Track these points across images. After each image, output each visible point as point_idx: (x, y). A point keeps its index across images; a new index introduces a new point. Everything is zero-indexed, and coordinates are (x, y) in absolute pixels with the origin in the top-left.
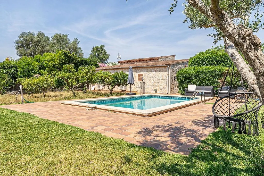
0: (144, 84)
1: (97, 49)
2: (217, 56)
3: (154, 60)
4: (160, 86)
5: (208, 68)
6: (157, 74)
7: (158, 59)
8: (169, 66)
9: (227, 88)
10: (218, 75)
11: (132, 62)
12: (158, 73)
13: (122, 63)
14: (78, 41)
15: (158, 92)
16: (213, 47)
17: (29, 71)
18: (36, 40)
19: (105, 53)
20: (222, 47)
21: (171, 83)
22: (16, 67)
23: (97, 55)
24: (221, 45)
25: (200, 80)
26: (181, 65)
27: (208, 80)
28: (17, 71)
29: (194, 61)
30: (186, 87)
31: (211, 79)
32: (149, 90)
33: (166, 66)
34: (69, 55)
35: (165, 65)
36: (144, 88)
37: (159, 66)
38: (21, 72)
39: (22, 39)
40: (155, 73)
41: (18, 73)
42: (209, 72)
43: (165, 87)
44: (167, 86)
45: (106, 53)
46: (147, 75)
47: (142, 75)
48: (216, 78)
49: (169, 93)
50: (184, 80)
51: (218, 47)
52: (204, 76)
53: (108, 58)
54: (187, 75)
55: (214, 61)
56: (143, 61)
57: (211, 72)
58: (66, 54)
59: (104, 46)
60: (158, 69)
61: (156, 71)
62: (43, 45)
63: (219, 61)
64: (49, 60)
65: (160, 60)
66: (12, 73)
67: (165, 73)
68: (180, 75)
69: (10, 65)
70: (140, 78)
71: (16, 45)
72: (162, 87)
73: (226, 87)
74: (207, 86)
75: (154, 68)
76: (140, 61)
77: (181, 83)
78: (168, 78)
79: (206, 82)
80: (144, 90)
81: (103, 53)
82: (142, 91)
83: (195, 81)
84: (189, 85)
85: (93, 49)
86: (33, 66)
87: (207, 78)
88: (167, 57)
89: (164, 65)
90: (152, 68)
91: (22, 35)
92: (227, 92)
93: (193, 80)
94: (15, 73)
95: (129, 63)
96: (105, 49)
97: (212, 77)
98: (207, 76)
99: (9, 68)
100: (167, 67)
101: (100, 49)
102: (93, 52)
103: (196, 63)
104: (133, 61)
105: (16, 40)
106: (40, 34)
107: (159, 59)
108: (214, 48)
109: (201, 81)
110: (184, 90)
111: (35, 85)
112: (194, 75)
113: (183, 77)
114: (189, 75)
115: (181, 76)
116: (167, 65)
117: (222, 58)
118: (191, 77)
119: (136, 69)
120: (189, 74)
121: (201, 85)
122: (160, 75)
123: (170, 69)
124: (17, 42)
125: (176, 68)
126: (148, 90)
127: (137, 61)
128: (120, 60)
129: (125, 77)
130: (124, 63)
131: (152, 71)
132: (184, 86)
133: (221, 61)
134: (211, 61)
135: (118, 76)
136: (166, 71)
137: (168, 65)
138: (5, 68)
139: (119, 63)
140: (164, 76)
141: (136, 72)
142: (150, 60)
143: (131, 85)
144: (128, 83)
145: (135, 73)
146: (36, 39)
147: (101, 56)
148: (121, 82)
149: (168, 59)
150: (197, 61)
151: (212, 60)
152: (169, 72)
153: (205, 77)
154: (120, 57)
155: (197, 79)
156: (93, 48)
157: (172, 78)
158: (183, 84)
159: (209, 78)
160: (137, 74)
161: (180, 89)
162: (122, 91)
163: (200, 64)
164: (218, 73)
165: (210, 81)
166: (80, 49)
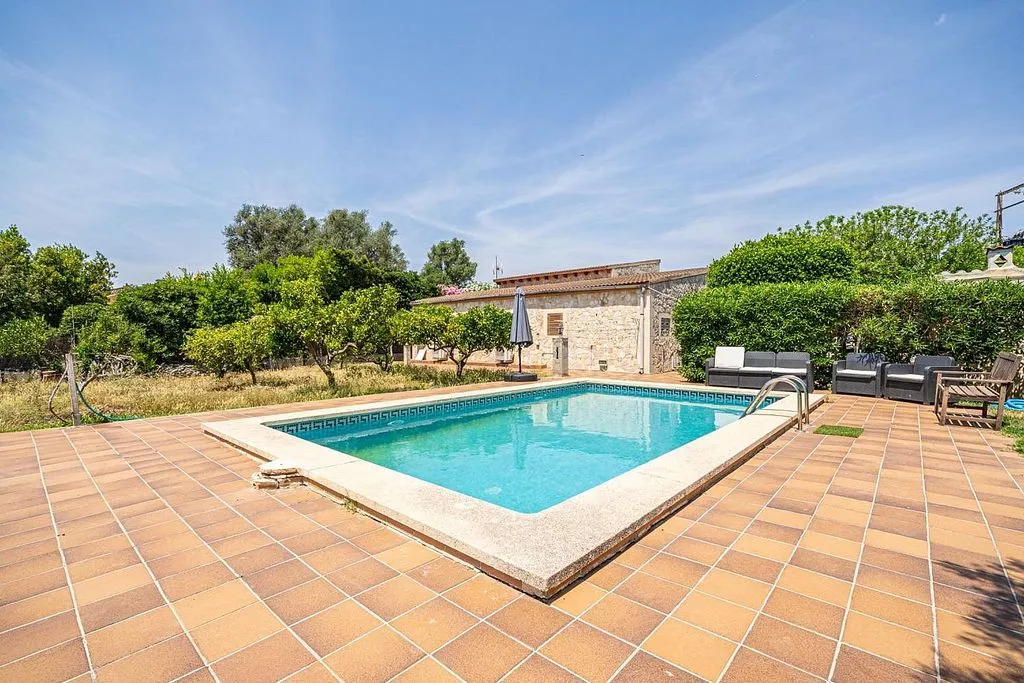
0: (565, 343)
1: (444, 250)
2: (807, 252)
3: (597, 272)
4: (615, 349)
5: (790, 290)
6: (606, 313)
7: (609, 271)
8: (647, 289)
9: (865, 359)
10: (830, 312)
11: (535, 281)
12: (610, 309)
13: (505, 282)
14: (392, 229)
15: (611, 368)
16: (780, 229)
17: (230, 309)
18: (278, 226)
19: (465, 260)
20: (810, 227)
21: (653, 342)
22: (193, 297)
23: (444, 266)
24: (808, 223)
25: (759, 331)
26: (681, 286)
27: (790, 332)
28: (195, 306)
29: (728, 270)
30: (707, 356)
31: (801, 329)
32: (582, 364)
33: (635, 286)
34: (353, 263)
35: (633, 284)
36: (566, 357)
37: (613, 287)
38: (207, 311)
39: (244, 222)
40: (599, 308)
41: (200, 314)
42: (797, 301)
43: (633, 352)
44: (640, 349)
45: (467, 259)
46: (576, 315)
47: (559, 316)
48: (822, 325)
49: (647, 370)
50: (702, 333)
51: (798, 229)
52: (776, 316)
53: (473, 273)
54: (713, 315)
55: (797, 268)
56: (566, 276)
57: (803, 303)
58: (342, 260)
59: (462, 242)
60: (611, 298)
61: (603, 304)
62: (296, 238)
63: (814, 268)
64: (291, 276)
65: (614, 273)
66: (180, 314)
67: (633, 308)
68: (685, 314)
69: (173, 290)
70: (555, 325)
71: (228, 239)
72: (621, 354)
73: (863, 354)
74: (787, 350)
75: (596, 295)
76: (556, 277)
77: (689, 343)
78: (641, 327)
79: (782, 337)
80: (565, 364)
81: (459, 261)
82: (559, 368)
83: (742, 336)
84: (718, 348)
85: (434, 249)
86: (243, 293)
87: (786, 324)
88: (636, 265)
89: (629, 284)
90: (590, 296)
91: (244, 214)
92: (874, 373)
93: (733, 330)
94: (189, 313)
95: (525, 282)
96: (466, 249)
97: (808, 318)
98: (787, 318)
99: (173, 299)
100: (638, 292)
101: (451, 250)
102: (432, 259)
103: (735, 275)
104: (538, 279)
105: (228, 226)
106: (292, 211)
107: (613, 271)
108: (783, 231)
109: (764, 335)
110: (699, 365)
111: (221, 348)
112: (738, 315)
113: (696, 320)
114: (719, 313)
115: (688, 319)
116: (638, 283)
117: (825, 257)
118: (726, 321)
119: (540, 300)
120: (717, 311)
121: (764, 348)
122: (615, 315)
123: (648, 298)
124: (230, 232)
125: (666, 293)
126: (580, 362)
127: (547, 278)
128: (501, 276)
129: (501, 323)
130: (510, 284)
131: (592, 303)
132: (699, 352)
133: (822, 266)
134: (787, 270)
135: (480, 318)
136: (636, 304)
137: (642, 283)
138: (160, 300)
139: (498, 283)
140: (629, 319)
141: (543, 307)
142: (586, 273)
143: (520, 349)
144: (513, 343)
145: (540, 310)
146: (279, 223)
147: (454, 267)
148: (489, 339)
149: (638, 270)
150: (739, 270)
151: (793, 266)
152: (644, 306)
153: (780, 322)
154: (501, 266)
155: (747, 327)
156: (432, 246)
157: (654, 327)
158: (698, 344)
159: (795, 323)
160: (545, 312)
161: (685, 362)
162: (503, 363)
163: (749, 278)
164: (830, 306)
165: (799, 336)
166: (397, 249)
